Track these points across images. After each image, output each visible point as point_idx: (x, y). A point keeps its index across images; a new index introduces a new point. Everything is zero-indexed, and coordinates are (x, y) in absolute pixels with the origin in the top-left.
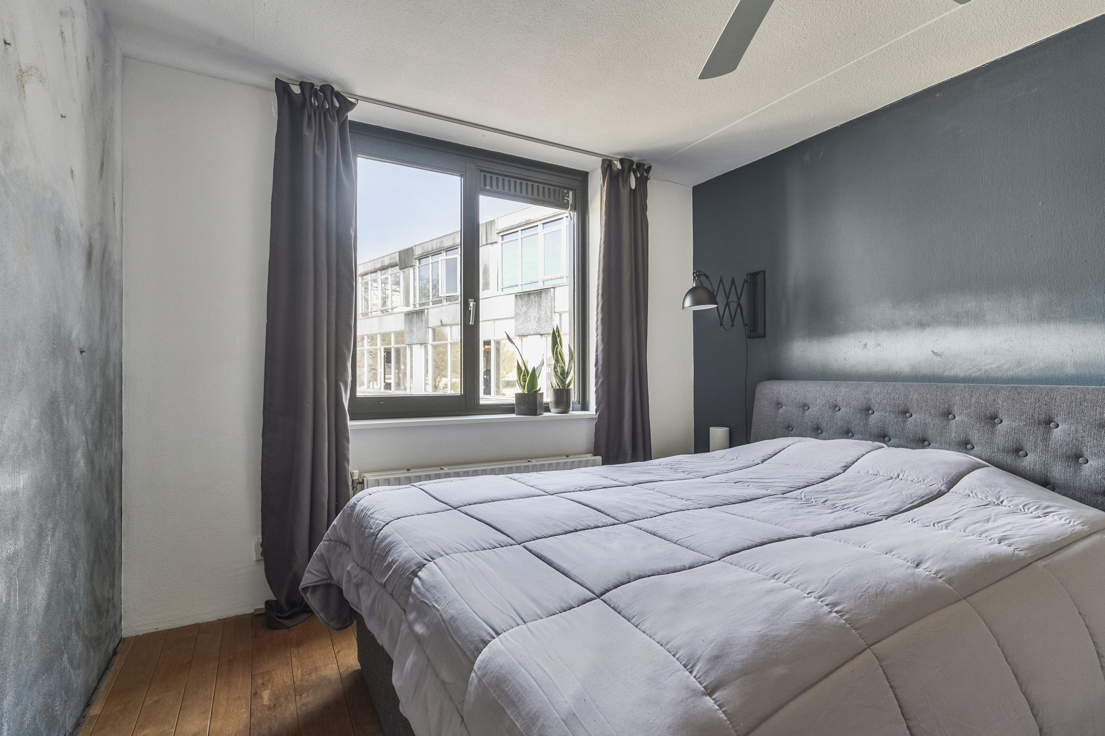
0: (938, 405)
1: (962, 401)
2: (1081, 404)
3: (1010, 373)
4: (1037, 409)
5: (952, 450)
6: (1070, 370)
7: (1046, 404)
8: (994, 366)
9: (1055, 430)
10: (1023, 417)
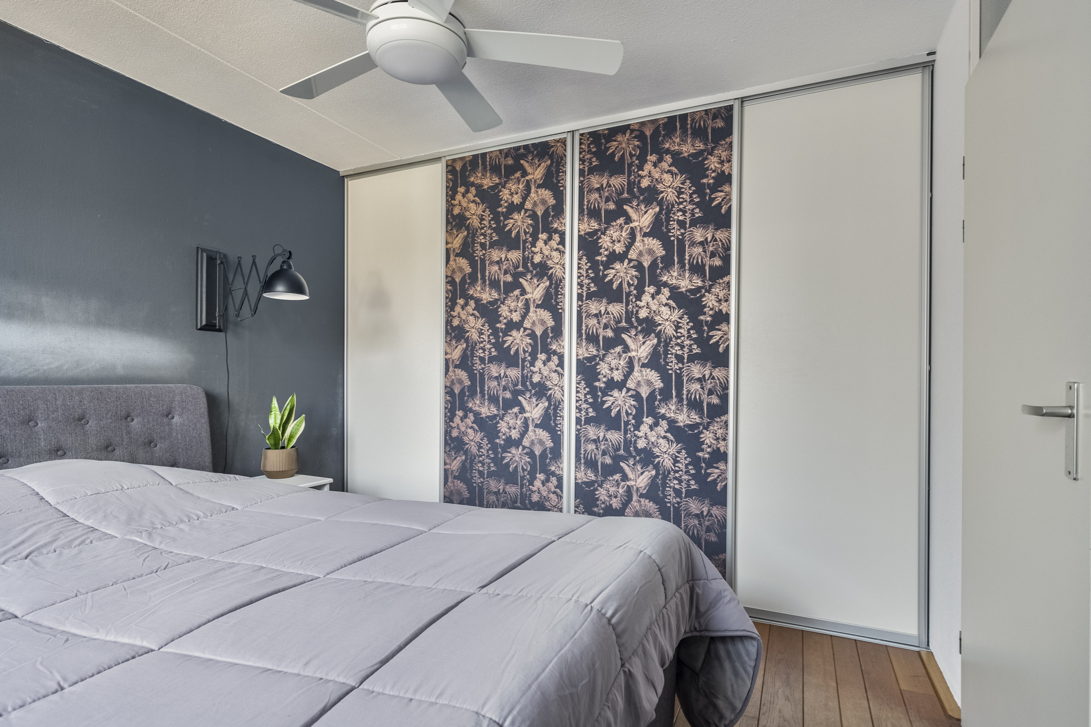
0: (16, 411)
1: (47, 405)
2: (149, 400)
3: (70, 374)
4: (119, 406)
5: (44, 461)
6: (120, 371)
7: (125, 402)
8: (53, 366)
9: (133, 423)
10: (109, 416)
